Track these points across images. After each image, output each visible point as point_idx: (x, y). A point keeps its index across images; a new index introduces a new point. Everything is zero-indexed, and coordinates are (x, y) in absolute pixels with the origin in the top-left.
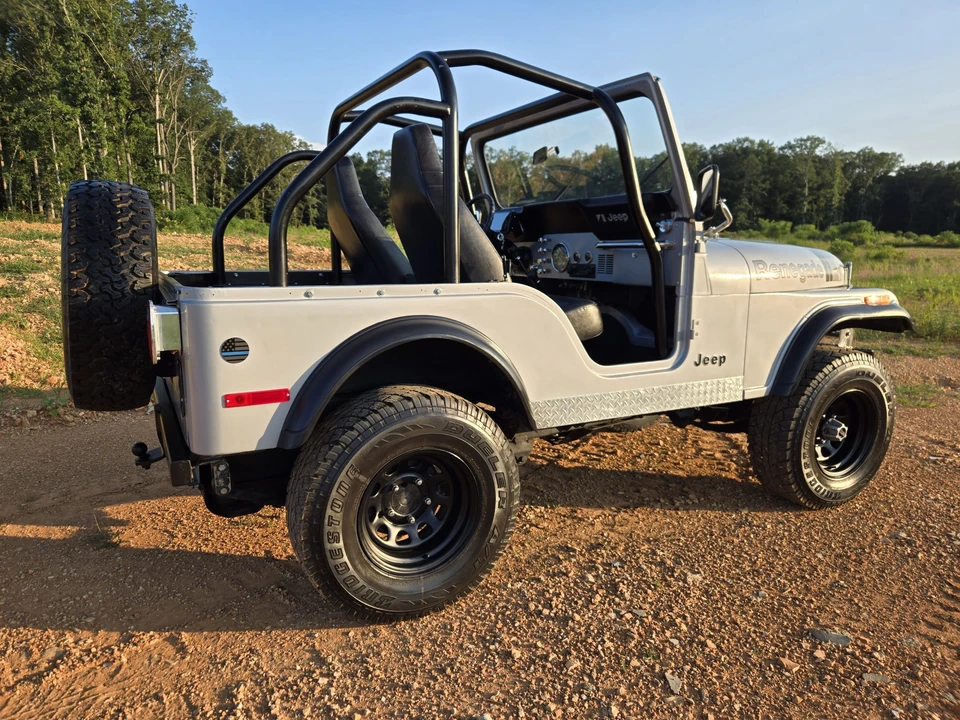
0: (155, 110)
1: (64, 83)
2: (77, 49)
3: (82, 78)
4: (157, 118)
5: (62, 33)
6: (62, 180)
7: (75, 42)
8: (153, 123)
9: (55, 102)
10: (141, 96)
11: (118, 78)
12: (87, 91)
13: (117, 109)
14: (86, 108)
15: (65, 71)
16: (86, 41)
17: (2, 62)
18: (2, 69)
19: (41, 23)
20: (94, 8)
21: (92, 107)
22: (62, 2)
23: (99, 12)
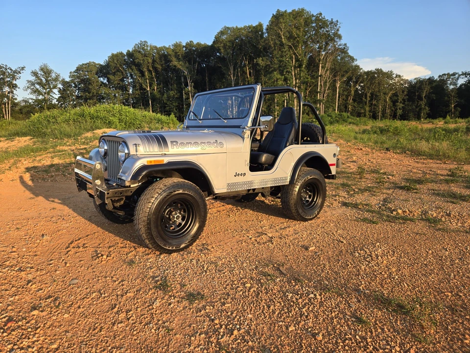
0: (319, 70)
1: (280, 66)
2: (285, 52)
3: (286, 63)
4: (320, 74)
5: (282, 45)
6: (277, 106)
7: (285, 49)
8: (317, 77)
9: (276, 75)
10: (313, 65)
11: (302, 60)
12: (288, 68)
13: (300, 74)
14: (286, 76)
15: (280, 61)
16: (290, 47)
17: (261, 61)
18: (262, 65)
19: (275, 44)
20: (295, 32)
21: (288, 75)
22: (282, 34)
23: (297, 34)
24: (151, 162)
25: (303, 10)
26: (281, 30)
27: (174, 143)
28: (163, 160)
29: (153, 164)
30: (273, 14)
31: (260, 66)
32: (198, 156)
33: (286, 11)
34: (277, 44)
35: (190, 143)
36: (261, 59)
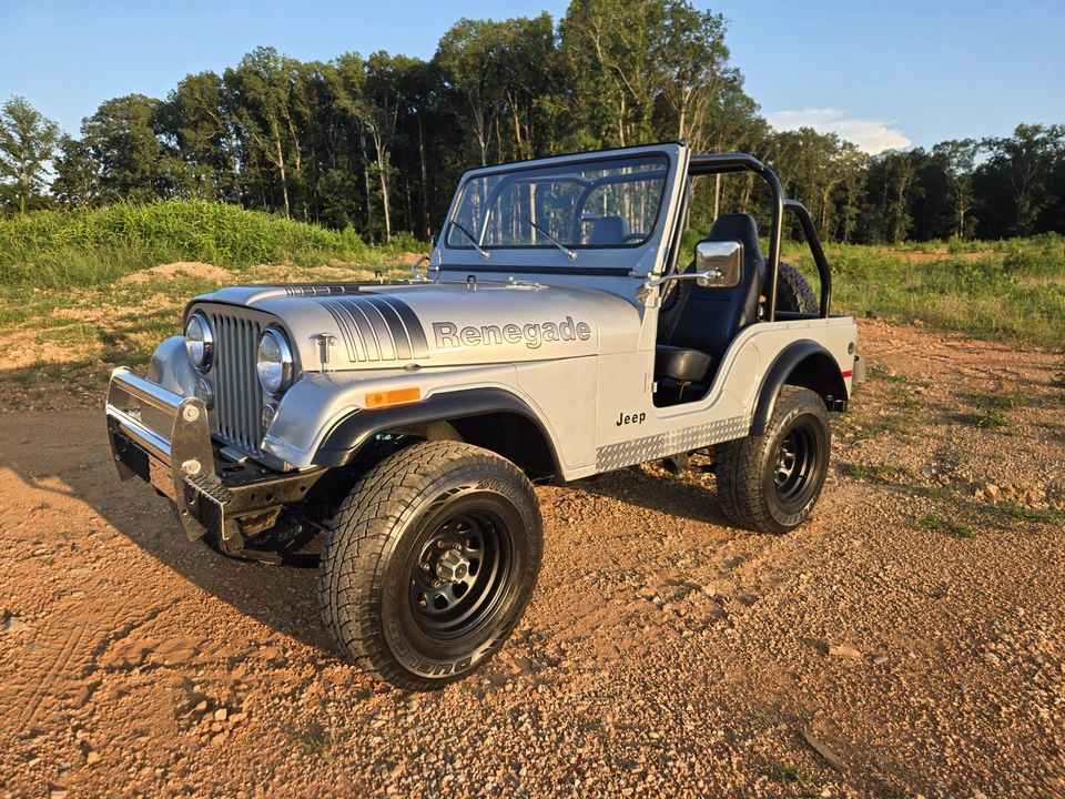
0: (678, 129)
1: (593, 117)
2: (605, 83)
3: (607, 110)
4: (681, 136)
5: (596, 66)
7: (603, 75)
9: (584, 137)
10: (665, 116)
11: (641, 104)
12: (610, 122)
13: (638, 135)
14: (607, 138)
15: (594, 105)
16: (616, 72)
17: (549, 105)
18: (550, 112)
19: (580, 63)
20: (626, 38)
21: (612, 137)
22: (596, 40)
23: (630, 43)
24: (378, 398)
26: (595, 32)
27: (445, 330)
28: (418, 390)
29: (385, 404)
31: (545, 115)
32: (519, 369)
34: (585, 64)
35: (493, 328)
36: (548, 97)
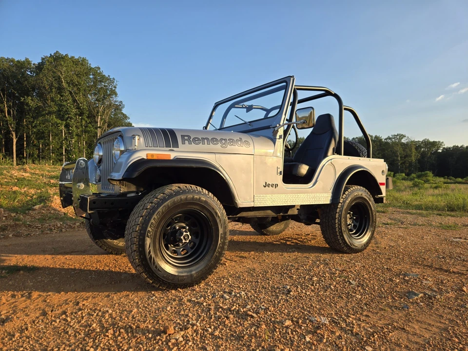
0: (98, 122)
1: (59, 111)
2: (66, 97)
3: (68, 109)
4: (98, 125)
5: (60, 90)
6: (53, 153)
7: (66, 93)
8: (96, 128)
9: (54, 118)
10: (92, 117)
11: (83, 109)
12: (70, 114)
13: (81, 122)
14: (68, 121)
15: (60, 106)
16: (71, 93)
17: (32, 102)
18: (31, 105)
19: (51, 86)
20: (76, 79)
21: (71, 121)
22: (62, 77)
23: (77, 82)
25: (84, 60)
26: (61, 73)
30: (51, 55)
31: (28, 106)
33: (66, 55)
36: (30, 98)
